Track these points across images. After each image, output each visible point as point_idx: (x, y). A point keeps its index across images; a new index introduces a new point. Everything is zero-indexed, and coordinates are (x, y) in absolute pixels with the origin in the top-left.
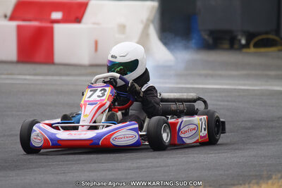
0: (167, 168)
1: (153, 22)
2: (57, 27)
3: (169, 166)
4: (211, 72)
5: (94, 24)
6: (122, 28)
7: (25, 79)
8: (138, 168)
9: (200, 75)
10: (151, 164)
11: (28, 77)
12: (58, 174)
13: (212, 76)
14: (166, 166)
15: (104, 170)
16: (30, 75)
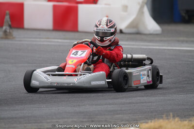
0: (150, 104)
1: (146, 4)
2: (80, 7)
3: (151, 102)
4: (185, 39)
5: (106, 4)
6: (125, 8)
7: (58, 42)
8: (130, 103)
9: (179, 41)
10: (139, 101)
11: (60, 40)
12: (74, 106)
13: (187, 42)
14: (149, 102)
15: (106, 104)
16: (61, 39)
